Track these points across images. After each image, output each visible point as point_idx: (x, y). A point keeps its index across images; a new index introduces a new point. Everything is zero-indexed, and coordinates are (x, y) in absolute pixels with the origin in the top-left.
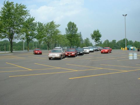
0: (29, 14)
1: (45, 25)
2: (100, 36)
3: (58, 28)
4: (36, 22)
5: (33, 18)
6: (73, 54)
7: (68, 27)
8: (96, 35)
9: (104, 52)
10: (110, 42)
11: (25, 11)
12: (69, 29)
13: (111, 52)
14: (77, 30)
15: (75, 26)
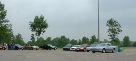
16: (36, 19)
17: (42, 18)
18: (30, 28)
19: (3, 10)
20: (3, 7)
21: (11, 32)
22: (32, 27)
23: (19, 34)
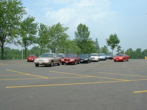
0: (25, 12)
1: (49, 28)
2: (118, 42)
3: (66, 32)
4: (37, 23)
5: (33, 17)
6: (72, 60)
7: (78, 30)
8: (113, 40)
9: (117, 60)
10: (133, 51)
11: (20, 8)
12: (79, 32)
13: (127, 61)
14: (89, 34)
15: (87, 29)
16: (111, 36)
17: (115, 36)
18: (107, 44)
19: (88, 31)
20: (88, 29)
21: (97, 44)
22: (108, 43)
23: (104, 46)
